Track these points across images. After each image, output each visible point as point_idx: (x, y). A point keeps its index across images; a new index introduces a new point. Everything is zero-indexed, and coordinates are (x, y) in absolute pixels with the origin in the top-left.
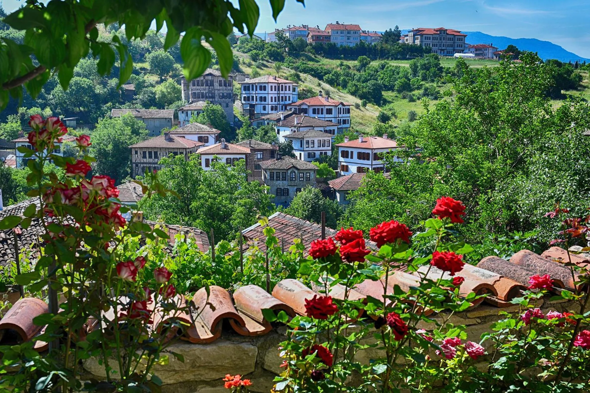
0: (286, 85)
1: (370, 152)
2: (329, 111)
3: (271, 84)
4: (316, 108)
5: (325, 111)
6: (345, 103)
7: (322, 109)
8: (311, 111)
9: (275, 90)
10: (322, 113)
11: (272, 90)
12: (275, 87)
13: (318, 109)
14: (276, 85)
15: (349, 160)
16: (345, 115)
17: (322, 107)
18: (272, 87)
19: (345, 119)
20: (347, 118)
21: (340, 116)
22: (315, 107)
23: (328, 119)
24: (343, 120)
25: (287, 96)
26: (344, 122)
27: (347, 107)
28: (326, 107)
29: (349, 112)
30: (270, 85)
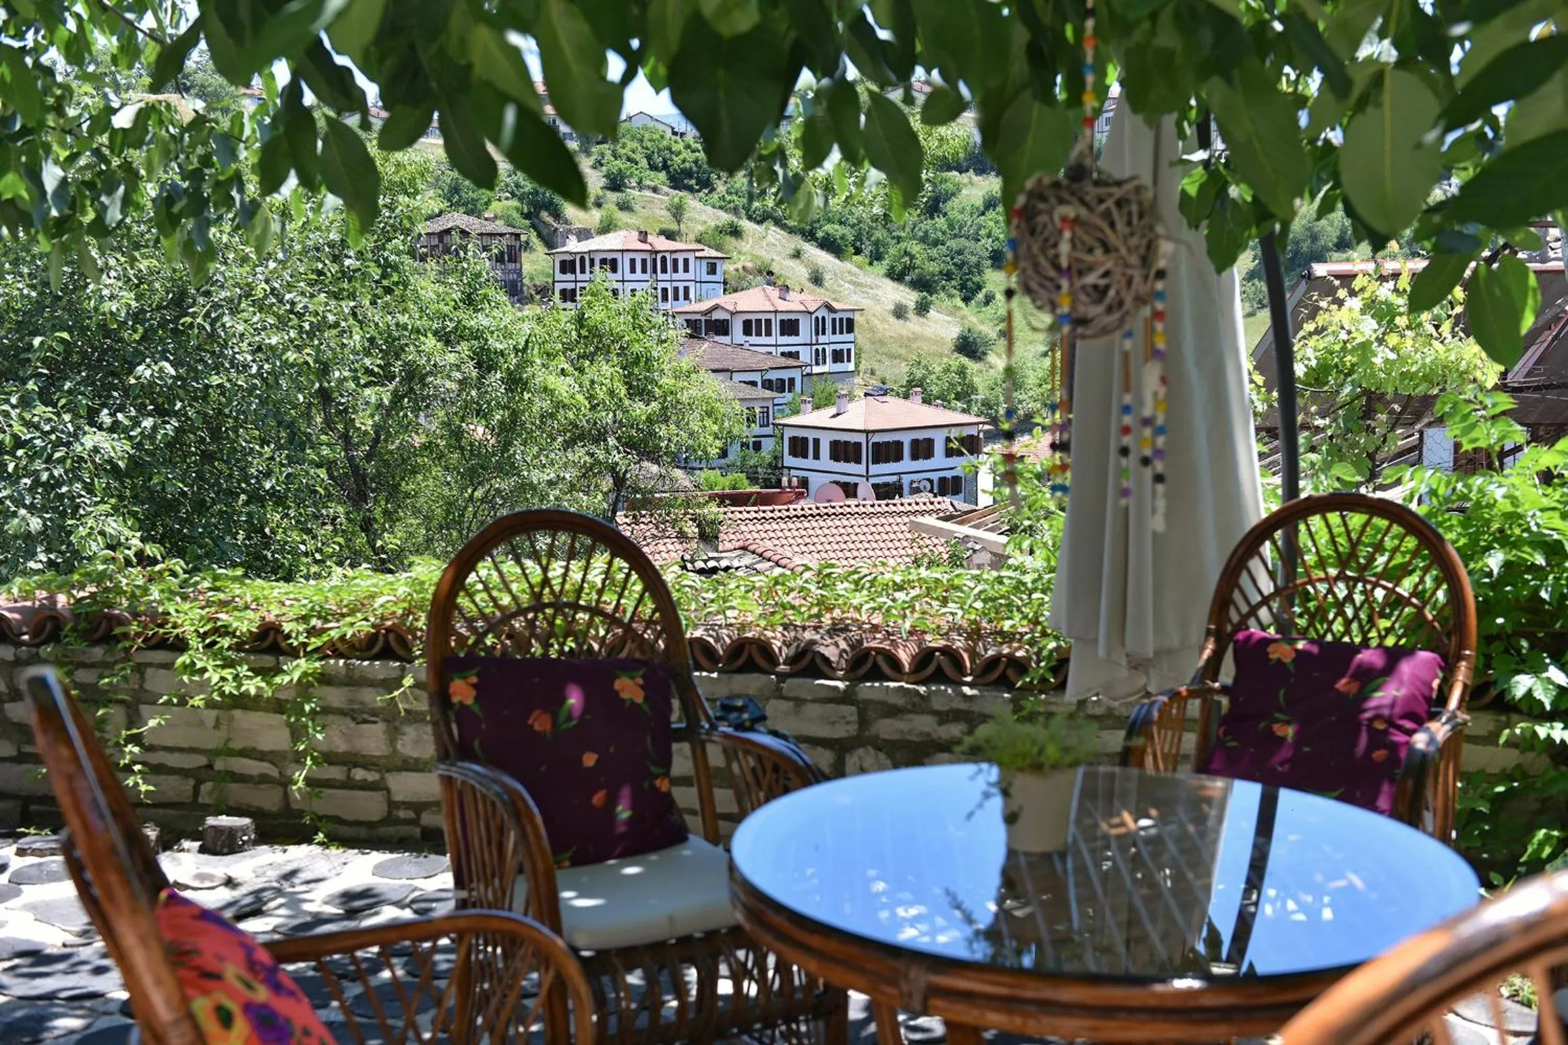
0: (675, 256)
1: (861, 438)
2: (790, 327)
3: (632, 255)
4: (753, 317)
5: (775, 328)
6: (836, 305)
7: (768, 322)
8: (737, 327)
9: (644, 271)
10: (769, 334)
11: (633, 271)
12: (644, 261)
13: (759, 321)
14: (647, 256)
15: (809, 463)
16: (838, 337)
17: (768, 316)
18: (633, 261)
19: (838, 347)
20: (845, 347)
21: (822, 339)
22: (748, 317)
23: (787, 349)
24: (834, 351)
25: (681, 286)
26: (838, 356)
27: (845, 316)
28: (780, 317)
29: (850, 329)
30: (628, 256)
